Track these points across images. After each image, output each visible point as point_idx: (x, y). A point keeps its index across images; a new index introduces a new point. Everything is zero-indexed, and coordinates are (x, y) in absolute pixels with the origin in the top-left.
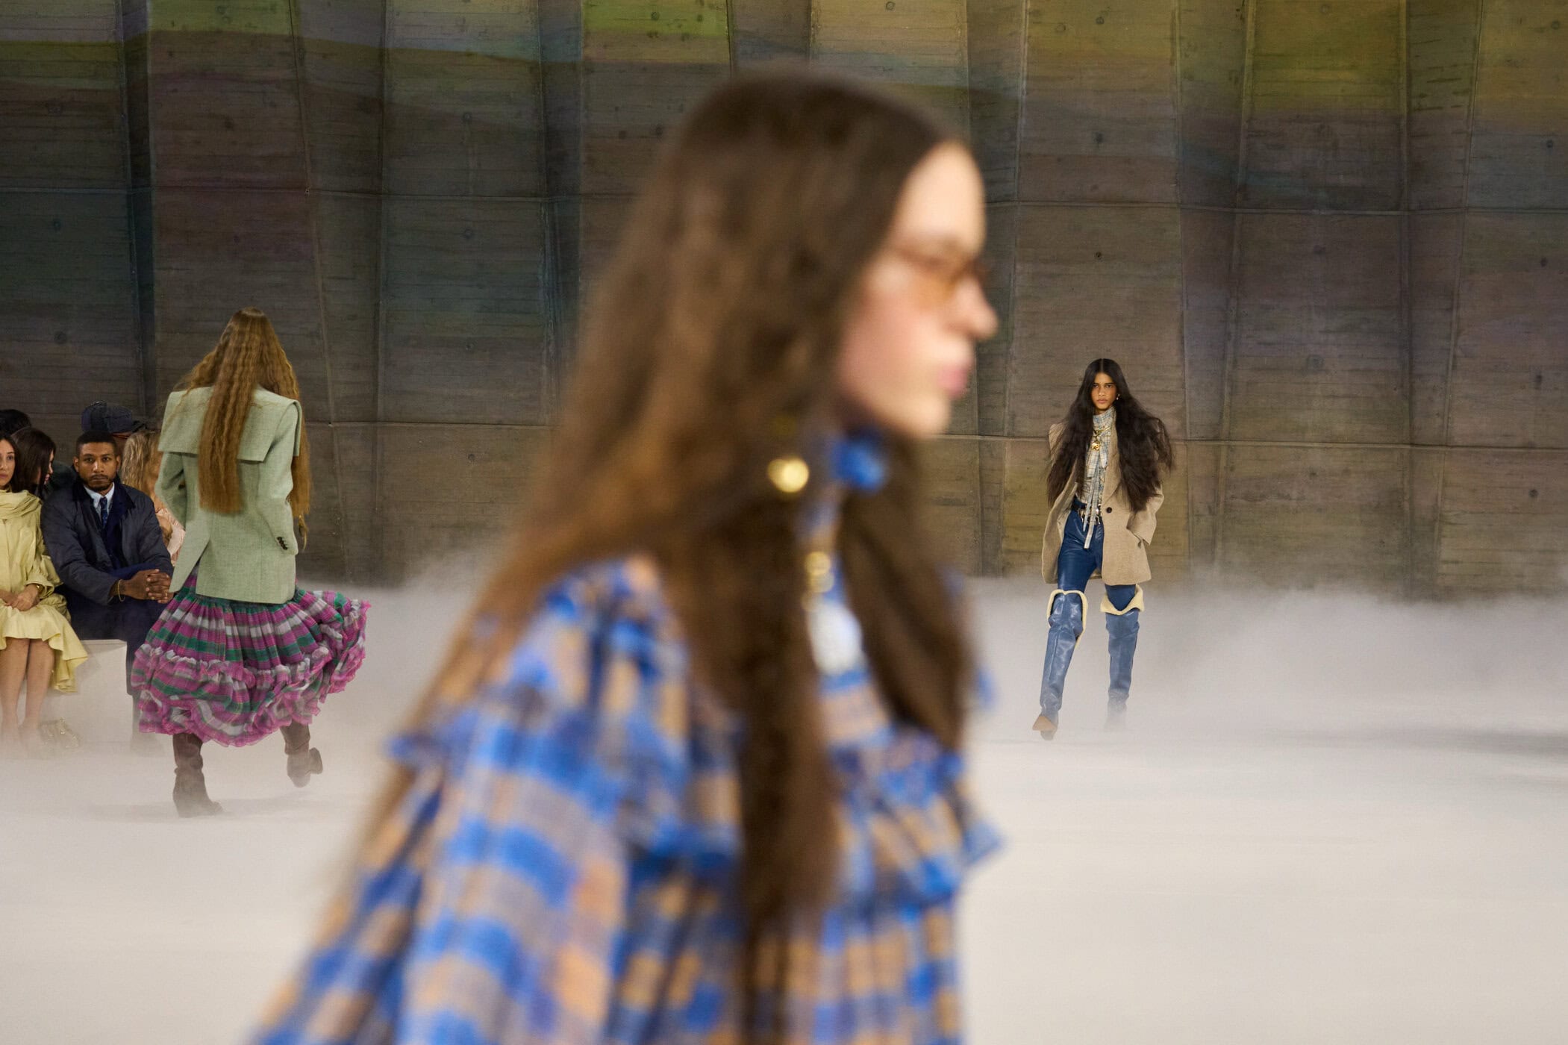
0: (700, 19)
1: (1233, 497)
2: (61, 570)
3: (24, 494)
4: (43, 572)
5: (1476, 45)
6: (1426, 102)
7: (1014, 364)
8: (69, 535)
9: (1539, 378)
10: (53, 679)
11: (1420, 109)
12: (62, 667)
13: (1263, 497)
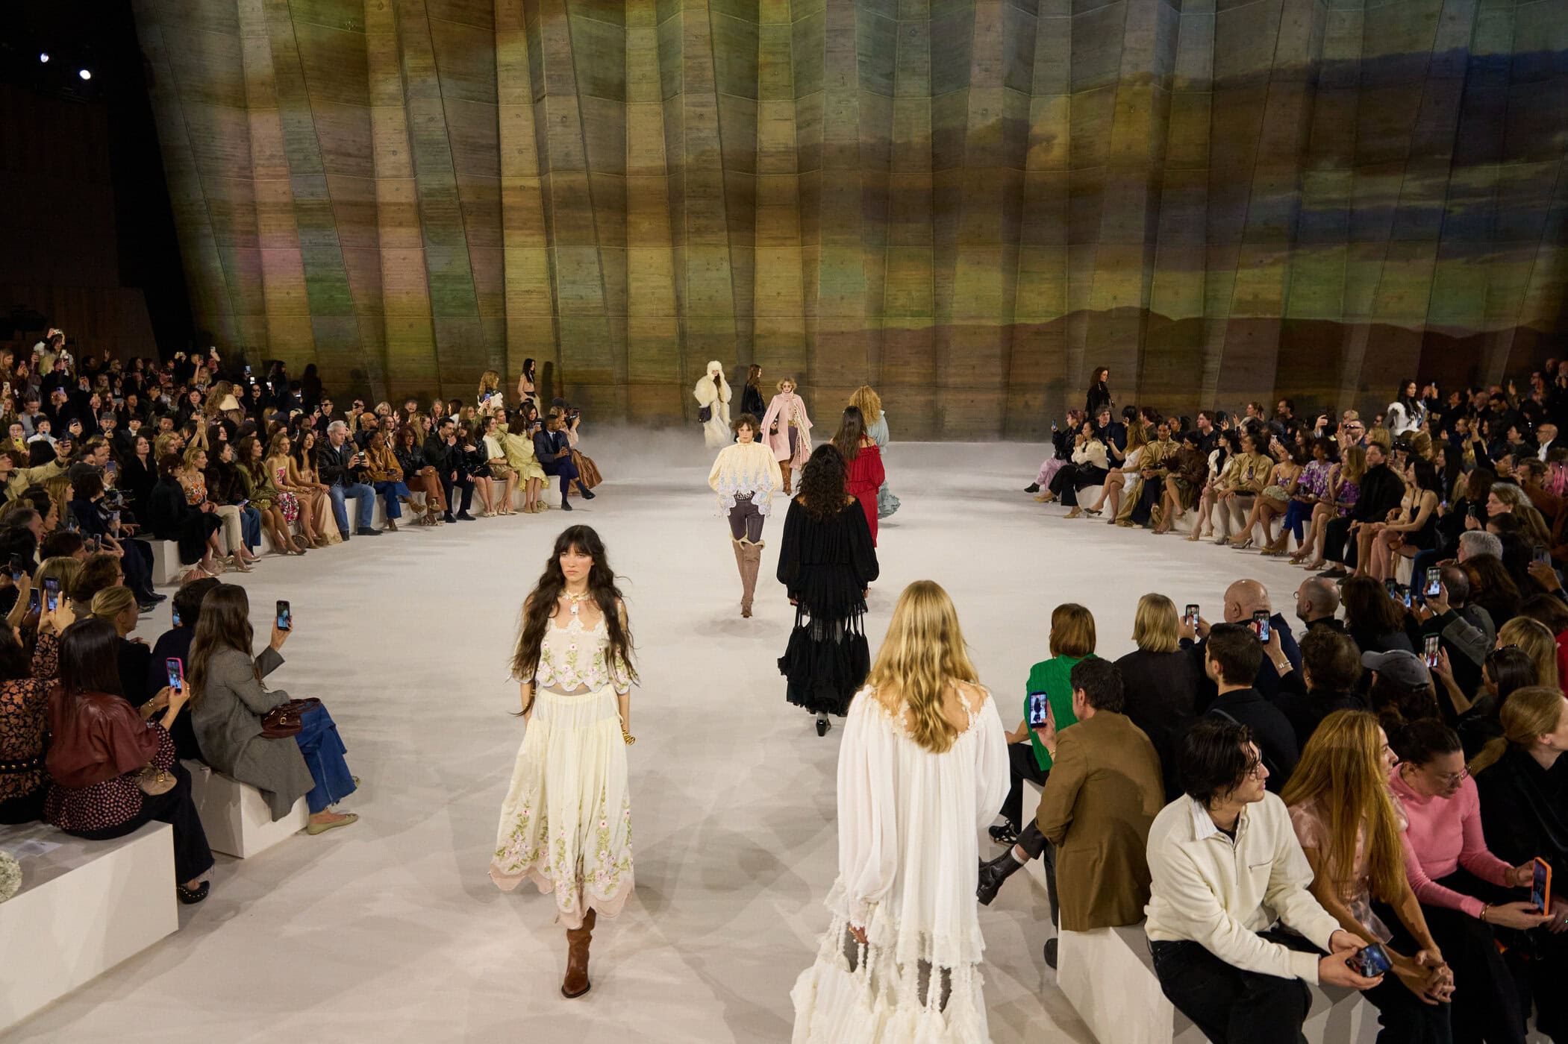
0: (722, 264)
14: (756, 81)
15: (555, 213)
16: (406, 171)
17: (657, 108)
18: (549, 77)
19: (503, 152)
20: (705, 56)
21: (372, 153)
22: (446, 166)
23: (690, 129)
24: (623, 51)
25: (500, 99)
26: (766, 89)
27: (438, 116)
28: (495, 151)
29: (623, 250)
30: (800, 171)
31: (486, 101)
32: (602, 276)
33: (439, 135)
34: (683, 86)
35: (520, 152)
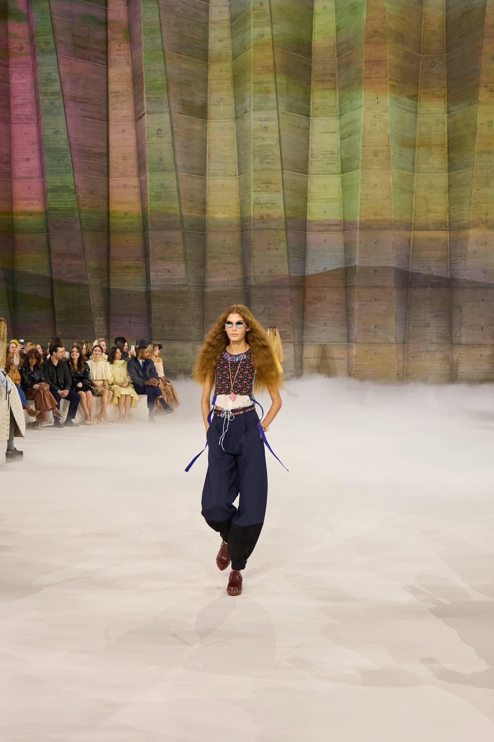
0: (280, 244)
1: (408, 357)
2: (132, 378)
3: (123, 361)
4: (128, 379)
5: (466, 248)
6: (454, 262)
7: (355, 326)
8: (134, 371)
9: (482, 328)
10: (131, 404)
11: (453, 264)
12: (133, 401)
13: (416, 357)
14: (309, 104)
15: (150, 204)
16: (37, 174)
17: (232, 124)
18: (148, 99)
19: (110, 159)
20: (268, 82)
21: (11, 160)
22: (68, 168)
23: (256, 138)
24: (206, 81)
25: (110, 119)
26: (317, 109)
27: (62, 130)
28: (104, 159)
29: (202, 234)
30: (343, 172)
31: (99, 120)
32: (185, 255)
33: (63, 145)
34: (252, 104)
35: (124, 158)
